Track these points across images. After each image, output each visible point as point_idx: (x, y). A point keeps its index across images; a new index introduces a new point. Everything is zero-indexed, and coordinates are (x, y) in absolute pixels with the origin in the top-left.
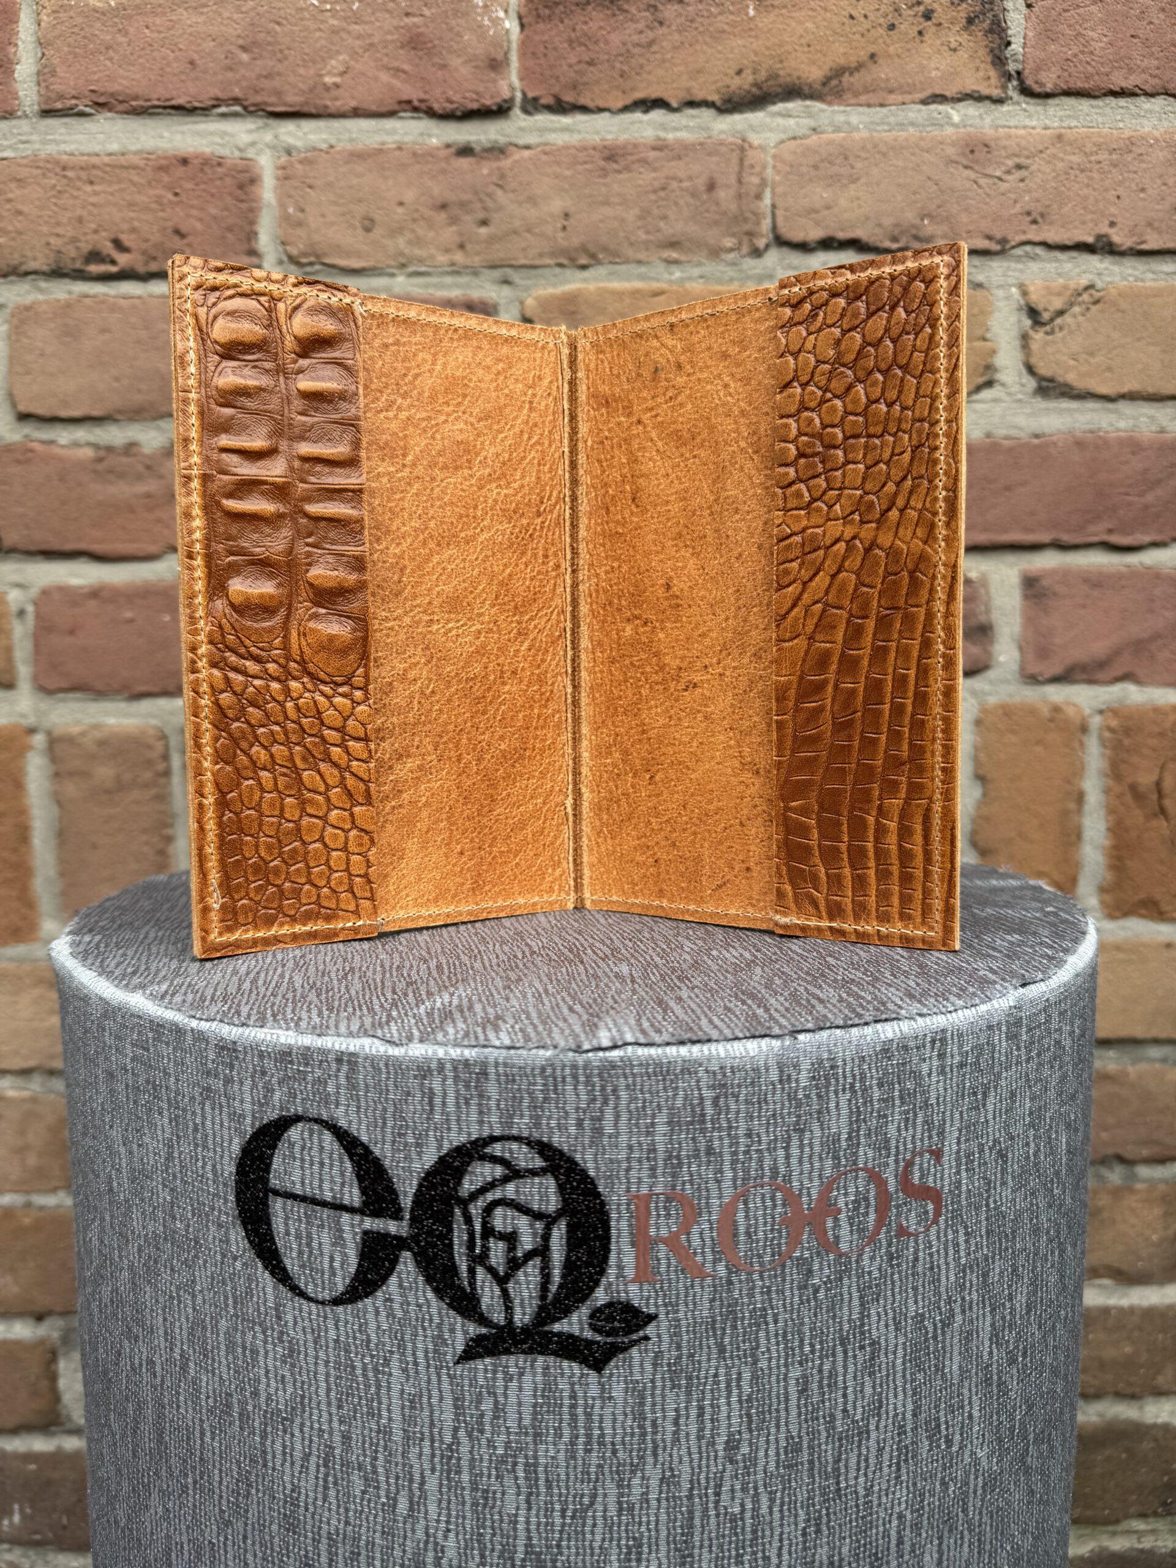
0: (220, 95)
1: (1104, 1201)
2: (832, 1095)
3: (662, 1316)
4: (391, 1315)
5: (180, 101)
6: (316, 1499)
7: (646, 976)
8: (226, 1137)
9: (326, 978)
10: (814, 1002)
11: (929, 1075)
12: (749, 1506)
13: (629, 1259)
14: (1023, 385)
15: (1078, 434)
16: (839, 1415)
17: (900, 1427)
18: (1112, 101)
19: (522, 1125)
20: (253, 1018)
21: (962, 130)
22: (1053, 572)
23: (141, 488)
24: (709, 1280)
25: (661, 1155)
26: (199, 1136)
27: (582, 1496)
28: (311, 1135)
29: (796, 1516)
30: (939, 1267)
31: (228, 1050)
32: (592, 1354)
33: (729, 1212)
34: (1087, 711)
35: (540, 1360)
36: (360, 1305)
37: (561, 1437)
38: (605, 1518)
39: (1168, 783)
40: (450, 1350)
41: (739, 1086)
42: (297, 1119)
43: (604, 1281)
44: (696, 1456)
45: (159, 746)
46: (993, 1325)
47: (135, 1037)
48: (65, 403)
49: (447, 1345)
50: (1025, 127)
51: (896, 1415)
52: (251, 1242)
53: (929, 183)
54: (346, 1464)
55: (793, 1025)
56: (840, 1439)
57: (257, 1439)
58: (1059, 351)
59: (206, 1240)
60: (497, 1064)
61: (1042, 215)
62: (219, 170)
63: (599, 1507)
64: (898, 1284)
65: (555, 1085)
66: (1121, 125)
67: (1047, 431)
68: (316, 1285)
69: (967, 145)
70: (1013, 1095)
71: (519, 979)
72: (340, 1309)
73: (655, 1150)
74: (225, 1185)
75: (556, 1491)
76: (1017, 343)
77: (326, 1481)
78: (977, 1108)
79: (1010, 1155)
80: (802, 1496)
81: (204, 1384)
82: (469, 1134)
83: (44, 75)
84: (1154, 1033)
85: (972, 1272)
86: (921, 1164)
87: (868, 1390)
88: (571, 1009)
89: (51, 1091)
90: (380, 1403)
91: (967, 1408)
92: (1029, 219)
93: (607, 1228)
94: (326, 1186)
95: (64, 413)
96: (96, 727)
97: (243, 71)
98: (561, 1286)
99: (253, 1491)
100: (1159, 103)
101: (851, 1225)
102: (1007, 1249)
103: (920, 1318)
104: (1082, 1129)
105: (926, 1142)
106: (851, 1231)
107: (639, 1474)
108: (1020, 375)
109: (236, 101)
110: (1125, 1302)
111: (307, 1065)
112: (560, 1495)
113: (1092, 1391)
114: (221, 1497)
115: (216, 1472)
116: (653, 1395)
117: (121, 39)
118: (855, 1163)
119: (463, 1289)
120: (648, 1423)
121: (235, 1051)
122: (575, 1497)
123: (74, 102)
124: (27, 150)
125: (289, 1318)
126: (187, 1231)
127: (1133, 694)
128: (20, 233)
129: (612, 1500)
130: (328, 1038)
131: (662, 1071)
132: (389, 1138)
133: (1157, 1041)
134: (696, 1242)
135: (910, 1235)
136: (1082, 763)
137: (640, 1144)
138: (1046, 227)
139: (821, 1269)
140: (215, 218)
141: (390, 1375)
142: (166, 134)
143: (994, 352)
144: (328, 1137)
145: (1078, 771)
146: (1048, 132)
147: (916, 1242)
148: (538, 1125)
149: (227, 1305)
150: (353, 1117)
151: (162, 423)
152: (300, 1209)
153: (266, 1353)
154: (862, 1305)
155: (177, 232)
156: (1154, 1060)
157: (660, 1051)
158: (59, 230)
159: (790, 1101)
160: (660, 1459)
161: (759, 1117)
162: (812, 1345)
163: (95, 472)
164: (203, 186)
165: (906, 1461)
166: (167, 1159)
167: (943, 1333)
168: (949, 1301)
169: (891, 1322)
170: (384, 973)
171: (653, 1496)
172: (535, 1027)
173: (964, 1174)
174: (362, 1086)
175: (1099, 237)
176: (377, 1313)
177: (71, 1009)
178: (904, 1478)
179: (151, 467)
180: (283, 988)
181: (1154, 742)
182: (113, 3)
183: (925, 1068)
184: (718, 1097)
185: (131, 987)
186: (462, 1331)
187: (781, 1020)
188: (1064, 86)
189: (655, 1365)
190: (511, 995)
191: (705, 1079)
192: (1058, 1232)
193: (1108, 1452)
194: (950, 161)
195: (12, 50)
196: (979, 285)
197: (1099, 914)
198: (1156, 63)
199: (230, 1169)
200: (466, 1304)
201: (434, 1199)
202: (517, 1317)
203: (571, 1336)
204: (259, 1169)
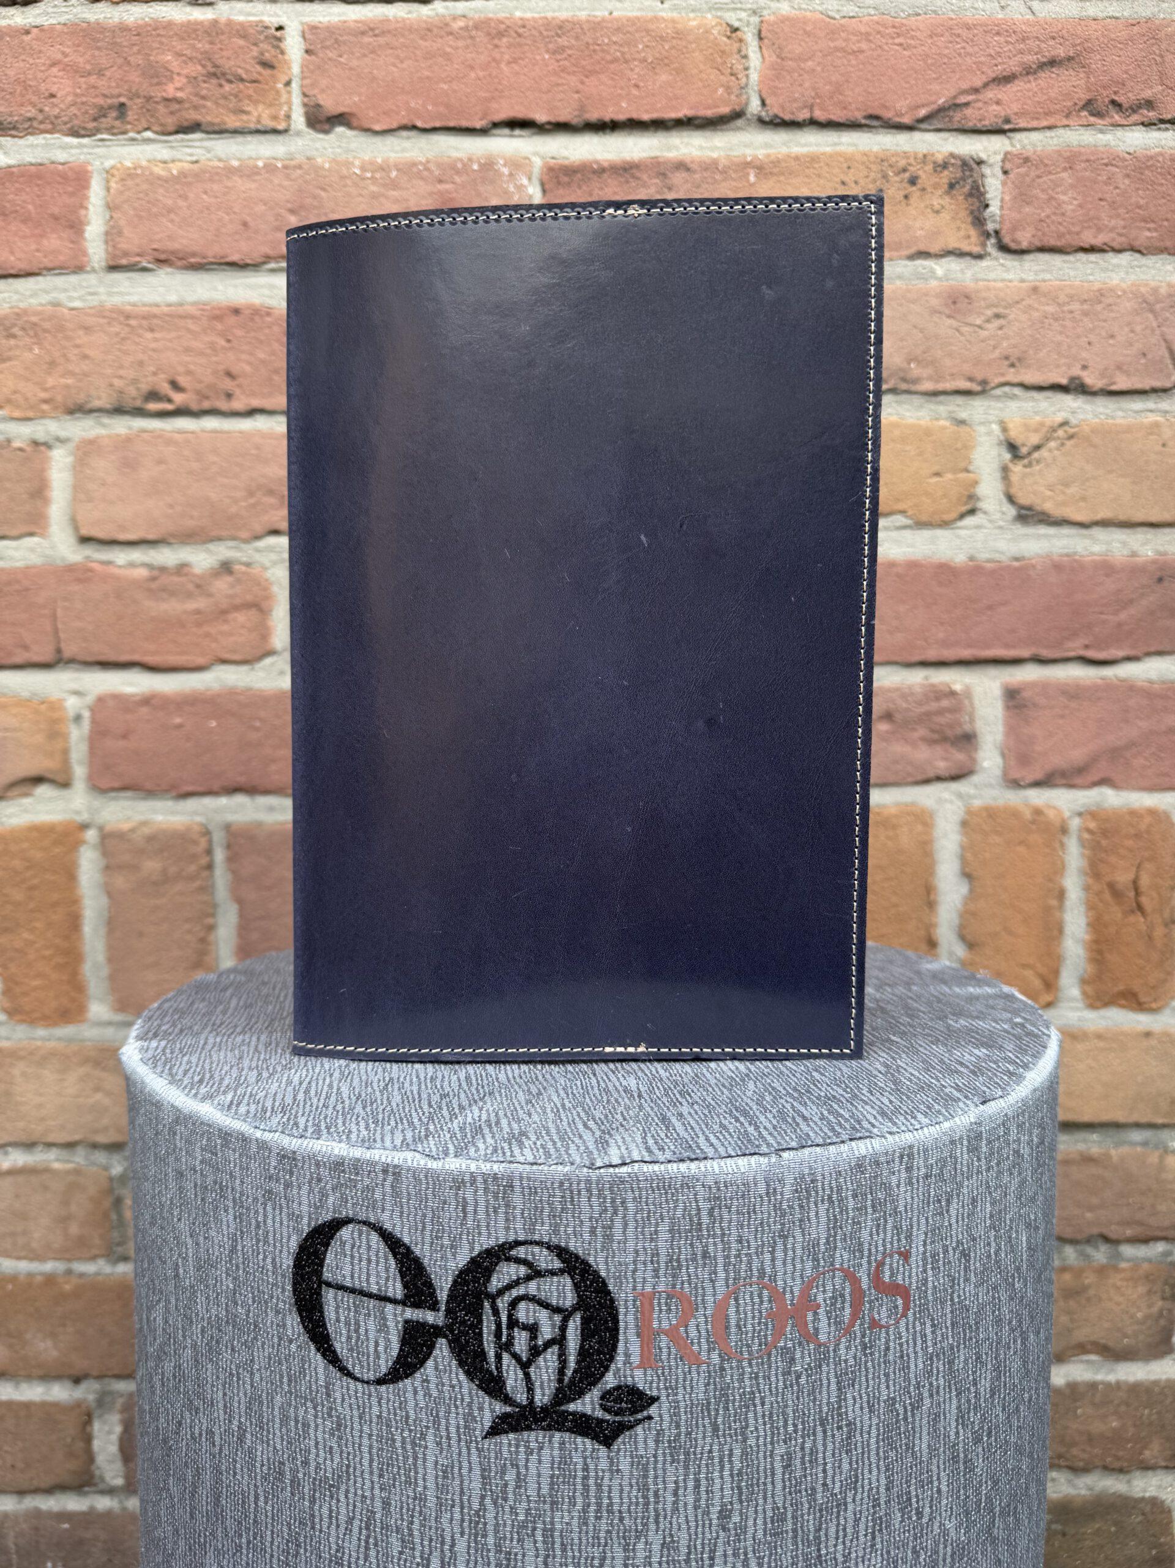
0: (271, 253)
1: (1089, 1279)
2: (812, 1205)
3: (663, 1398)
4: (428, 1394)
5: (235, 258)
6: (358, 1558)
7: (651, 1091)
8: (285, 1234)
9: (369, 1089)
10: (799, 1120)
11: (898, 1186)
13: (635, 1349)
14: (1003, 513)
15: (1056, 558)
16: (820, 1489)
17: (875, 1500)
18: (1082, 256)
19: (543, 1231)
20: (310, 1130)
21: (945, 283)
22: (1033, 685)
24: (704, 1367)
25: (663, 1259)
26: (261, 1232)
27: (593, 1558)
28: (360, 1235)
30: (908, 1355)
31: (288, 1158)
32: (602, 1431)
33: (721, 1308)
34: (1067, 814)
35: (557, 1436)
36: (401, 1384)
37: (574, 1506)
39: (1145, 881)
40: (479, 1426)
41: (731, 1199)
42: (348, 1221)
43: (613, 1366)
44: (692, 1524)
45: (203, 843)
46: (959, 1408)
47: (204, 1142)
48: (123, 528)
49: (476, 1422)
50: (1003, 280)
51: (871, 1489)
52: (305, 1327)
53: (915, 331)
54: (385, 1527)
55: (779, 1143)
56: (821, 1510)
57: (307, 1503)
58: (1036, 483)
59: (265, 1324)
60: (521, 1179)
61: (1019, 359)
62: (268, 319)
64: (871, 1370)
65: (572, 1198)
66: (1091, 278)
67: (1027, 555)
68: (362, 1367)
69: (949, 297)
70: (974, 1201)
71: (539, 1094)
72: (383, 1388)
73: (658, 1254)
74: (283, 1276)
75: (570, 1554)
76: (998, 475)
77: (367, 1542)
78: (941, 1214)
79: (972, 1255)
80: (787, 1561)
81: (259, 1453)
82: (497, 1238)
83: (111, 235)
84: (1135, 1117)
85: (939, 1360)
86: (891, 1265)
87: (846, 1466)
88: (585, 1126)
89: (94, 1164)
90: (416, 1473)
91: (936, 1484)
92: (1007, 363)
93: (616, 1321)
94: (373, 1279)
95: (122, 537)
96: (144, 823)
98: (575, 1371)
99: (302, 1551)
100: (1126, 258)
101: (829, 1319)
102: (971, 1338)
103: (891, 1402)
104: (1042, 1225)
105: (895, 1244)
106: (829, 1324)
107: (643, 1540)
108: (1000, 505)
110: (1111, 1378)
111: (357, 1174)
112: (574, 1557)
113: (1081, 1464)
114: (272, 1556)
115: (269, 1533)
116: (655, 1469)
117: (181, 203)
118: (832, 1264)
119: (491, 1373)
120: (651, 1494)
121: (294, 1159)
122: (586, 1559)
123: (138, 259)
124: (93, 301)
125: (338, 1395)
126: (247, 1316)
127: (1111, 798)
128: (86, 375)
130: (376, 1151)
131: (665, 1186)
132: (428, 1240)
133: (1138, 1125)
134: (693, 1333)
135: (881, 1327)
136: (1063, 862)
137: (645, 1249)
138: (1023, 371)
139: (803, 1357)
140: (263, 362)
141: (426, 1447)
142: (220, 287)
143: (976, 483)
144: (375, 1237)
145: (1060, 869)
146: (1024, 285)
147: (887, 1333)
148: (556, 1232)
149: (282, 1383)
150: (397, 1220)
151: (211, 546)
152: (349, 1299)
153: (317, 1426)
154: (839, 1389)
155: (229, 374)
156: (1133, 1144)
157: (662, 1167)
158: (121, 372)
159: (775, 1211)
160: (662, 1526)
161: (749, 1225)
162: (795, 1425)
163: (150, 590)
164: (253, 334)
165: (880, 1530)
166: (231, 1251)
167: (913, 1415)
168: (918, 1386)
169: (865, 1405)
170: (420, 1084)
171: (655, 1559)
172: (554, 1143)
173: (930, 1272)
174: (405, 1194)
175: (1073, 379)
176: (415, 1392)
177: (142, 1111)
178: (879, 1546)
179: (201, 586)
180: (333, 1099)
181: (1129, 843)
182: (175, 172)
183: (894, 1180)
184: (712, 1208)
185: (200, 1096)
186: (490, 1409)
187: (769, 1138)
188: (1039, 244)
189: (657, 1442)
190: (532, 1110)
191: (702, 1193)
192: (1020, 1322)
193: (1097, 1526)
194: (934, 311)
195: (83, 212)
196: (962, 422)
197: (1080, 1005)
198: (1122, 223)
199: (288, 1262)
200: (493, 1386)
201: (466, 1294)
202: (538, 1398)
203: (584, 1415)
204: (313, 1263)
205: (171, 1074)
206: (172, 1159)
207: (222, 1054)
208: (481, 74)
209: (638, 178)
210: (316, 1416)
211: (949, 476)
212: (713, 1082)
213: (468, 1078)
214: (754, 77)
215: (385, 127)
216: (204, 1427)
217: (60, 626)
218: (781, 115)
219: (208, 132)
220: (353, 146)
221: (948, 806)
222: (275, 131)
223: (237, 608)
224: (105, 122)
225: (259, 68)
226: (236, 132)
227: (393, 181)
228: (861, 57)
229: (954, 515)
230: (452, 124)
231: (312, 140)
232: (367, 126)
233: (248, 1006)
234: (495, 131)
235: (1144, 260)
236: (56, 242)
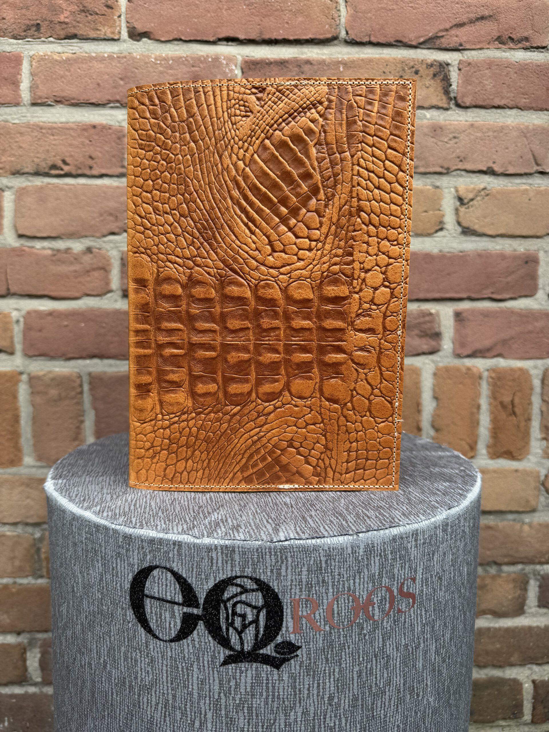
0: (111, 99)
1: (488, 581)
2: (372, 558)
3: (303, 647)
4: (194, 646)
5: (93, 101)
6: (161, 721)
7: (297, 504)
8: (126, 573)
9: (165, 504)
10: (366, 518)
11: (411, 548)
12: (337, 723)
13: (291, 624)
14: (456, 230)
15: (479, 251)
16: (374, 686)
17: (398, 690)
18: (494, 110)
19: (249, 571)
20: (138, 524)
21: (431, 121)
22: (467, 310)
23: (72, 268)
24: (322, 632)
25: (304, 583)
26: (114, 572)
27: (270, 720)
28: (162, 573)
29: (356, 727)
30: (414, 624)
31: (128, 538)
32: (275, 662)
33: (330, 606)
34: (482, 370)
35: (254, 665)
36: (181, 642)
37: (262, 696)
38: (279, 729)
39: (517, 401)
40: (218, 661)
41: (336, 555)
42: (156, 567)
43: (280, 633)
44: (316, 703)
45: (78, 381)
46: (436, 647)
47: (87, 529)
48: (39, 231)
49: (217, 659)
50: (457, 121)
51: (397, 685)
52: (136, 616)
54: (174, 707)
55: (357, 530)
56: (374, 695)
57: (136, 696)
58: (471, 216)
59: (116, 614)
60: (239, 547)
61: (464, 158)
62: (110, 131)
63: (277, 724)
64: (398, 632)
65: (262, 556)
66: (498, 121)
67: (466, 250)
68: (163, 634)
69: (433, 128)
70: (445, 554)
71: (245, 506)
72: (173, 644)
73: (302, 581)
74: (125, 592)
75: (260, 718)
76: (453, 212)
77: (165, 714)
78: (430, 560)
79: (443, 578)
80: (358, 718)
81: (113, 673)
82: (227, 575)
83: (33, 88)
84: (510, 508)
85: (428, 626)
86: (407, 584)
87: (385, 675)
88: (267, 521)
89: (26, 532)
90: (188, 682)
91: (425, 681)
92: (459, 160)
93: (282, 612)
94: (168, 594)
95: (39, 235)
96: (50, 372)
97: (121, 89)
98: (263, 635)
99: (134, 718)
100: (514, 112)
101: (379, 609)
102: (442, 616)
103: (406, 646)
104: (473, 564)
105: (409, 575)
106: (379, 612)
107: (293, 711)
108: (454, 226)
109: (118, 101)
110: (497, 625)
111: (161, 545)
112: (262, 719)
113: (482, 664)
114: (120, 720)
115: (118, 710)
116: (299, 679)
117: (67, 73)
118: (381, 584)
119: (224, 637)
120: (297, 690)
121: (131, 538)
122: (267, 720)
123: (46, 100)
124: (24, 120)
125: (151, 647)
126: (108, 610)
127: (502, 363)
128: (21, 156)
129: (282, 721)
130: (170, 535)
131: (305, 550)
132: (194, 576)
133: (511, 512)
134: (318, 617)
135: (402, 612)
136: (480, 392)
137: (296, 579)
138: (466, 164)
139: (367, 627)
140: (107, 152)
141: (193, 671)
142: (86, 115)
143: (443, 216)
144: (169, 575)
145: (478, 395)
146: (467, 123)
147: (405, 615)
148: (255, 572)
149: (125, 641)
150: (180, 567)
151: (82, 240)
152: (157, 603)
153: (141, 661)
154: (383, 641)
155: (91, 157)
156: (510, 520)
157: (304, 541)
158: (38, 155)
159: (356, 561)
160: (302, 704)
161: (344, 567)
162: (363, 658)
163: (52, 260)
164: (102, 138)
165: (400, 703)
166: (100, 580)
167: (416, 651)
168: (418, 638)
169: (395, 648)
171: (299, 719)
172: (254, 530)
173: (424, 587)
174: (184, 555)
175: (489, 168)
176: (188, 645)
177: (56, 513)
178: (400, 710)
179: (77, 259)
180: (148, 509)
181: (510, 383)
182: (64, 58)
183: (409, 546)
184: (327, 560)
185: (84, 508)
186: (223, 653)
187: (353, 527)
188: (474, 104)
189: (300, 666)
190: (242, 514)
191: (322, 553)
192: (463, 607)
193: (489, 691)
194: (425, 135)
195: (19, 77)
196: (437, 187)
197: (486, 457)
198: (513, 95)
199: (127, 586)
200: (225, 642)
201: (213, 600)
202: (245, 647)
203: (267, 655)
204: (140, 586)
205: (69, 496)
206: (71, 537)
207: (93, 486)
208: (213, 14)
209: (288, 67)
210: (141, 657)
211: (431, 212)
212: (325, 499)
213: (211, 498)
214: (343, 20)
215: (167, 39)
216: (87, 661)
217: (9, 277)
218: (355, 39)
219: (80, 39)
220: (151, 48)
221: (428, 366)
222: (113, 40)
223: (94, 270)
224: (30, 32)
225: (105, 8)
226: (94, 39)
227: (170, 65)
228: (393, 12)
229: (433, 231)
230: (199, 39)
231: (131, 44)
232: (158, 38)
233: (103, 462)
234: (220, 43)
235: (522, 113)
236: (6, 91)
